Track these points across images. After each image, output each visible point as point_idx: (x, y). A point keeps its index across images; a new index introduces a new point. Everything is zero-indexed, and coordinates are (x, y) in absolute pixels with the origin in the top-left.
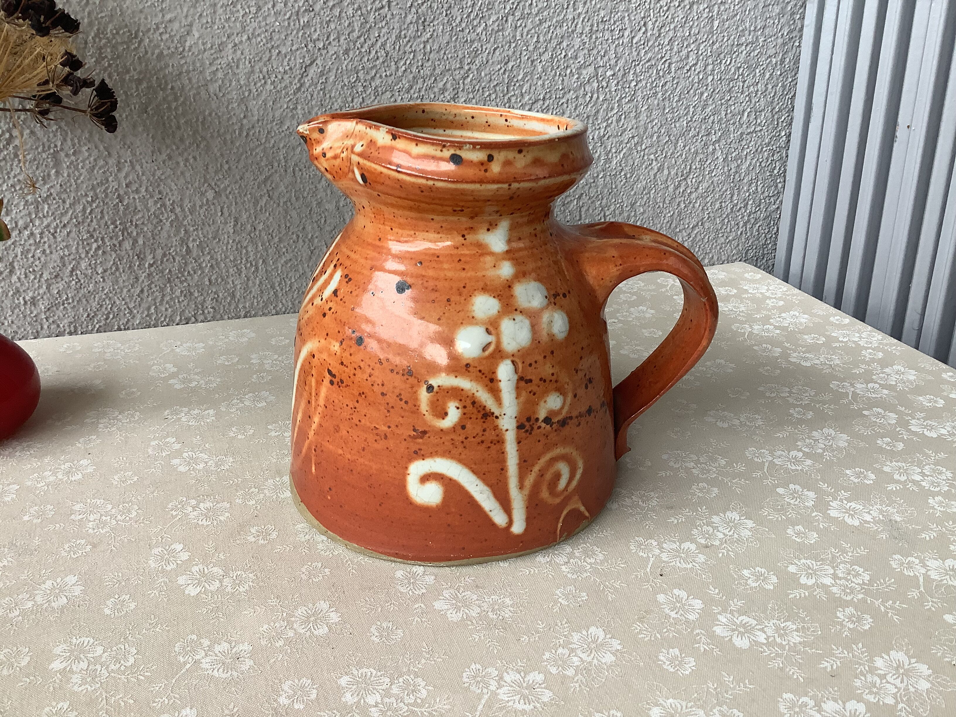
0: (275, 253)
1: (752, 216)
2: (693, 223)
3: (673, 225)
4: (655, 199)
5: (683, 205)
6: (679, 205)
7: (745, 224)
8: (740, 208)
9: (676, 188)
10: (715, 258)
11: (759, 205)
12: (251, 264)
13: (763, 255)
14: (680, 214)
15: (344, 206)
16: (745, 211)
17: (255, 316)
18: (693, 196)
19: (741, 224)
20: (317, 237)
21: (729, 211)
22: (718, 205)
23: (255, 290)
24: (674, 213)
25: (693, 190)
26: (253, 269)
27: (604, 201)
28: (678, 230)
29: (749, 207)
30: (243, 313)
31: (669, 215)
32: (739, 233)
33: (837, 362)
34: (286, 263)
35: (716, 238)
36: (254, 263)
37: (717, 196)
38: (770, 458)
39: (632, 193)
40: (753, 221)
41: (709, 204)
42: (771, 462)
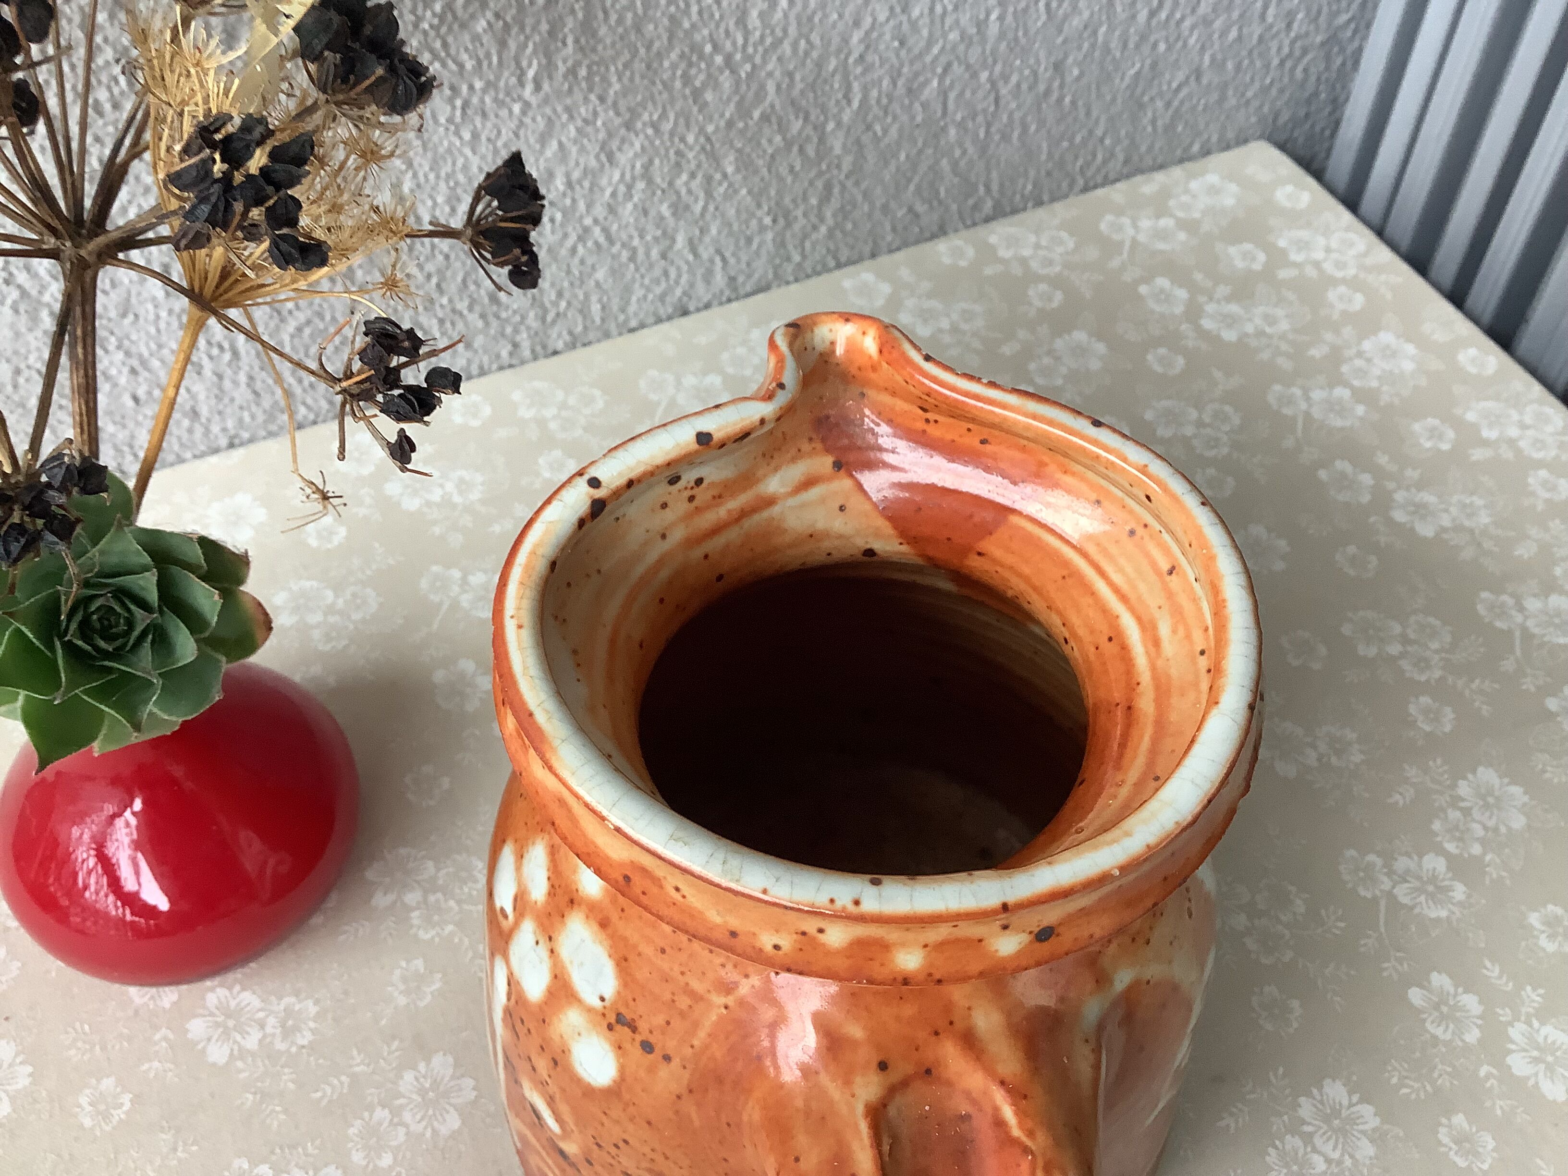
0: (271, 317)
1: (1299, 44)
2: (1180, 76)
3: (1139, 91)
4: (1106, 44)
5: (1162, 47)
6: (1155, 45)
7: (1282, 63)
8: (1278, 33)
9: (1153, 14)
10: (1215, 138)
11: (1316, 19)
12: (221, 347)
13: (1307, 115)
14: (1154, 66)
15: (412, 191)
16: (1287, 35)
17: (251, 440)
18: (1187, 23)
19: (1276, 62)
20: (360, 266)
21: (1255, 41)
22: (1233, 34)
23: (242, 394)
24: (1142, 66)
25: (1188, 11)
26: (227, 356)
27: (998, 68)
28: (1146, 98)
29: (1295, 26)
30: (223, 442)
31: (1132, 72)
32: (1268, 81)
33: (1484, 519)
34: (299, 330)
35: (1223, 99)
36: (226, 345)
37: (1235, 15)
38: (1386, 884)
39: (1060, 40)
40: (1297, 53)
41: (1216, 36)
42: (1390, 895)
